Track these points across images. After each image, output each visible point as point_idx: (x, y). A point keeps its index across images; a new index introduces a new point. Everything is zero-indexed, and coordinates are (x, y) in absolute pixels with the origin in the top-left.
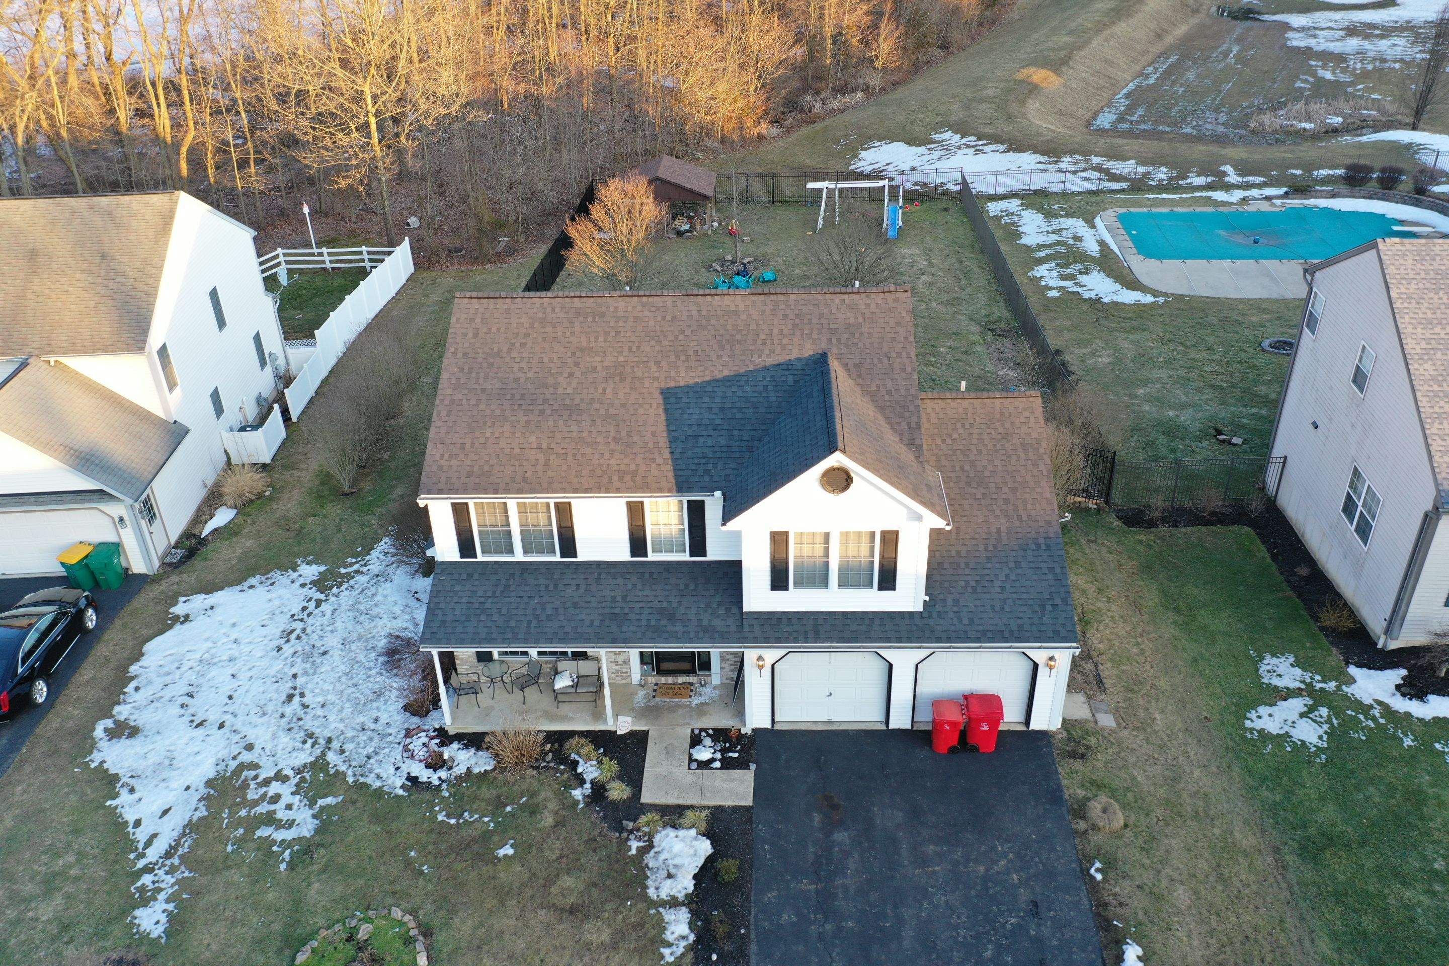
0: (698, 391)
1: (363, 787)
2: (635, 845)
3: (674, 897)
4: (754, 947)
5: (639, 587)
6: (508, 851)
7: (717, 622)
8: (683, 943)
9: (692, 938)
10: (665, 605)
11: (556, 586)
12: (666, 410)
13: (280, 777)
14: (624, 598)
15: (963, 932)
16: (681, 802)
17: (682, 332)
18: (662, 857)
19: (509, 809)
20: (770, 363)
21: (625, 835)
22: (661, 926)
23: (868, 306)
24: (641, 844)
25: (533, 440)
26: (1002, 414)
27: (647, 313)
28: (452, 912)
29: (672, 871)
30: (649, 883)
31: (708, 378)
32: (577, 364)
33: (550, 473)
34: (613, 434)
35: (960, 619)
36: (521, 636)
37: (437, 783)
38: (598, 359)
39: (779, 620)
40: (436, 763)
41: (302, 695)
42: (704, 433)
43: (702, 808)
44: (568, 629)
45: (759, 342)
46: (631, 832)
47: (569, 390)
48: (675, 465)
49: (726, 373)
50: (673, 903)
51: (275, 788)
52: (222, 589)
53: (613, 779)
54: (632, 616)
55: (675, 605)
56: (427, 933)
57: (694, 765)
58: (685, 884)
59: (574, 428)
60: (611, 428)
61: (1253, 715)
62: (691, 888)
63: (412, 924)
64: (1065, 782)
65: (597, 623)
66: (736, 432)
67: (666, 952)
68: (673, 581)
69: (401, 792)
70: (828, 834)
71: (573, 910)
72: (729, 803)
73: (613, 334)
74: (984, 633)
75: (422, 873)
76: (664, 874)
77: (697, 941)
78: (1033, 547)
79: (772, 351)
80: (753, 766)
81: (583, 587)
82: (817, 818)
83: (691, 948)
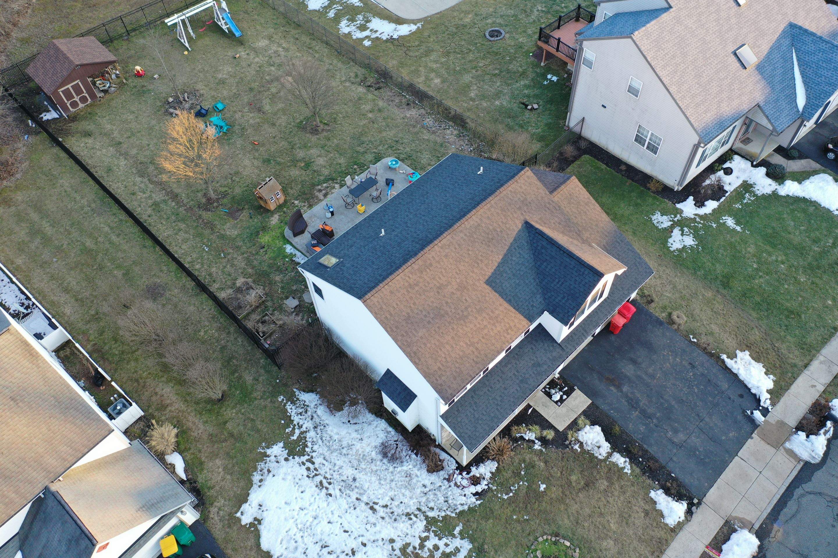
0: (498, 272)
1: (462, 513)
2: (577, 447)
3: (608, 453)
4: (645, 446)
5: (518, 363)
6: (543, 487)
7: (554, 354)
8: (627, 464)
9: (628, 460)
10: (533, 362)
11: (491, 388)
12: (496, 291)
13: (423, 540)
14: (518, 371)
15: (684, 389)
16: (572, 420)
18: (589, 443)
19: (523, 473)
20: (511, 240)
21: (570, 447)
22: (615, 465)
24: (578, 445)
27: (447, 251)
28: (554, 521)
29: (598, 445)
30: (596, 455)
31: (496, 264)
34: (487, 317)
36: (500, 417)
37: (487, 487)
38: (449, 287)
39: (571, 336)
40: (475, 481)
41: (376, 504)
42: (517, 290)
43: (579, 416)
44: (512, 400)
45: (500, 234)
46: (570, 444)
47: (453, 311)
48: (520, 312)
49: (501, 257)
50: (610, 455)
51: (429, 544)
52: (248, 495)
53: (541, 432)
54: (527, 376)
55: (535, 359)
56: (557, 535)
57: (559, 404)
58: (606, 447)
59: (472, 326)
60: (484, 315)
61: (669, 244)
62: (609, 445)
63: (549, 537)
64: (657, 314)
65: (519, 389)
67: (626, 471)
68: (526, 351)
69: (479, 502)
70: (621, 391)
71: (587, 485)
72: (585, 407)
73: (443, 271)
75: (527, 520)
76: (596, 448)
77: (630, 459)
79: (508, 235)
80: (576, 388)
81: (500, 380)
82: (612, 388)
83: (631, 463)
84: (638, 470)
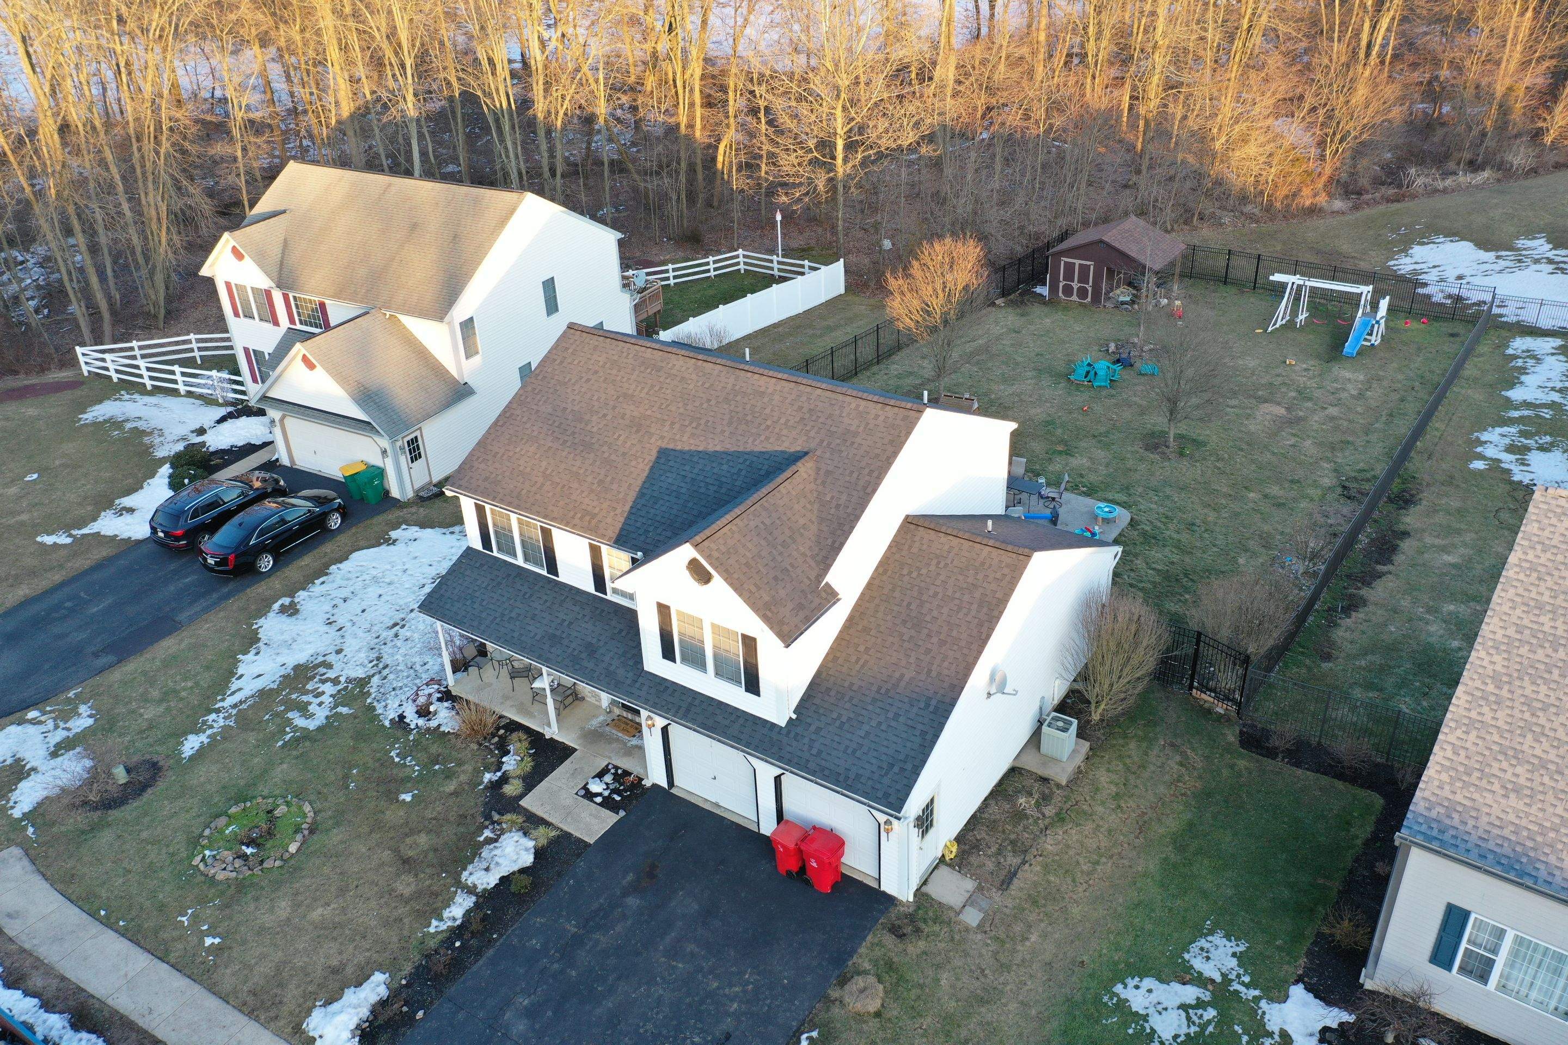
0: (687, 457)
1: (371, 708)
2: (487, 833)
3: (475, 886)
4: (491, 952)
5: (586, 619)
6: (407, 797)
7: (621, 672)
8: (450, 923)
9: (458, 922)
10: (594, 641)
11: (531, 596)
12: (652, 468)
13: (336, 681)
14: (571, 623)
16: (546, 816)
17: (709, 400)
18: (496, 852)
19: (437, 767)
20: (758, 448)
21: (487, 823)
22: (448, 903)
23: (877, 416)
24: (491, 835)
25: (544, 464)
26: (983, 564)
27: (694, 376)
28: (337, 824)
29: (492, 866)
30: (470, 867)
31: (700, 449)
32: (614, 408)
33: (538, 496)
34: (601, 477)
35: (811, 747)
36: (482, 627)
37: (412, 726)
38: (632, 407)
39: (667, 688)
40: (423, 712)
42: (666, 498)
43: (558, 828)
44: (516, 635)
45: (763, 427)
46: (493, 823)
47: (595, 430)
48: (627, 518)
49: (718, 448)
50: (471, 890)
51: (326, 687)
52: (432, 527)
53: (519, 777)
54: (565, 642)
55: (601, 644)
56: (312, 831)
57: (582, 792)
58: (488, 881)
59: (578, 463)
60: (603, 472)
61: (1131, 983)
62: (492, 885)
63: (309, 820)
64: (862, 950)
65: (538, 637)
66: (690, 505)
67: (434, 923)
68: (613, 623)
69: (387, 723)
70: (625, 894)
71: (406, 861)
72: (577, 834)
73: (657, 388)
74: (823, 769)
75: (347, 788)
76: (485, 865)
77: (459, 927)
78: (922, 705)
79: (767, 438)
80: (622, 813)
81: (548, 604)
82: (630, 877)
83: (452, 930)
84: (432, 944)
